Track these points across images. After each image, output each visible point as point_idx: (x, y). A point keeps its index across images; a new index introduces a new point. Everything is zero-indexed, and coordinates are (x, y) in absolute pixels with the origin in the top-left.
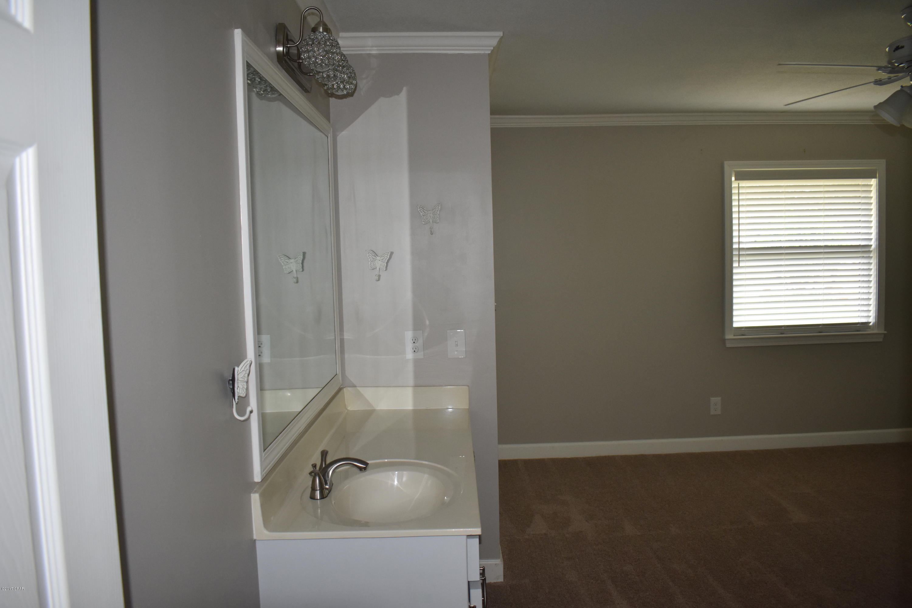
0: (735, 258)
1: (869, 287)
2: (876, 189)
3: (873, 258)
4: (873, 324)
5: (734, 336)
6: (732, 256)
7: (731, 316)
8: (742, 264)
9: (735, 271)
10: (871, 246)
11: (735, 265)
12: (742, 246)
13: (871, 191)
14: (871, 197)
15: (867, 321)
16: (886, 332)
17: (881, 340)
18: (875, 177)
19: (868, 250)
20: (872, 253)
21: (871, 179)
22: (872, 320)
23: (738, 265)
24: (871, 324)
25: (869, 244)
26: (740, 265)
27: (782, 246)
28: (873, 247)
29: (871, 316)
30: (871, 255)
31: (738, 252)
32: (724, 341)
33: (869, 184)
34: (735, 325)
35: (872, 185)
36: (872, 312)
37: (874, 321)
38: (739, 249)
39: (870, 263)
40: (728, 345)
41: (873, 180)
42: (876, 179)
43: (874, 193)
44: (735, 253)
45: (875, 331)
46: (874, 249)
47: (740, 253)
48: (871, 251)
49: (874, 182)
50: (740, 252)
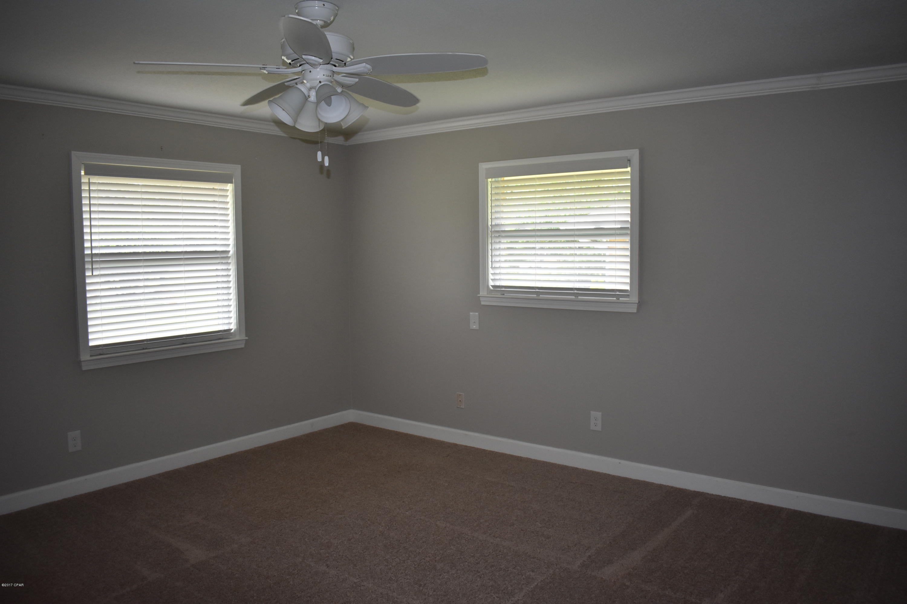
0: (88, 266)
1: (228, 293)
2: (232, 194)
3: (231, 264)
4: (235, 331)
5: (91, 356)
6: (83, 263)
7: (87, 333)
8: (95, 273)
9: (88, 281)
10: (229, 251)
11: (88, 273)
12: (95, 251)
13: (228, 196)
14: (228, 203)
15: (228, 329)
16: (247, 338)
17: (243, 346)
18: (231, 182)
19: (226, 256)
20: (231, 259)
21: (227, 184)
22: (233, 327)
23: (91, 274)
24: (232, 331)
25: (227, 250)
26: (94, 274)
27: (140, 252)
28: (231, 253)
29: (232, 323)
30: (229, 261)
31: (90, 258)
32: (79, 363)
33: (225, 189)
34: (91, 344)
35: (228, 190)
36: (233, 319)
37: (236, 327)
38: (92, 255)
39: (229, 269)
40: (84, 368)
41: (229, 184)
42: (232, 184)
43: (230, 199)
44: (87, 259)
45: (237, 338)
46: (232, 255)
47: (93, 260)
48: (230, 257)
49: (230, 187)
50: (93, 258)
